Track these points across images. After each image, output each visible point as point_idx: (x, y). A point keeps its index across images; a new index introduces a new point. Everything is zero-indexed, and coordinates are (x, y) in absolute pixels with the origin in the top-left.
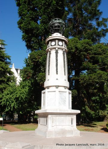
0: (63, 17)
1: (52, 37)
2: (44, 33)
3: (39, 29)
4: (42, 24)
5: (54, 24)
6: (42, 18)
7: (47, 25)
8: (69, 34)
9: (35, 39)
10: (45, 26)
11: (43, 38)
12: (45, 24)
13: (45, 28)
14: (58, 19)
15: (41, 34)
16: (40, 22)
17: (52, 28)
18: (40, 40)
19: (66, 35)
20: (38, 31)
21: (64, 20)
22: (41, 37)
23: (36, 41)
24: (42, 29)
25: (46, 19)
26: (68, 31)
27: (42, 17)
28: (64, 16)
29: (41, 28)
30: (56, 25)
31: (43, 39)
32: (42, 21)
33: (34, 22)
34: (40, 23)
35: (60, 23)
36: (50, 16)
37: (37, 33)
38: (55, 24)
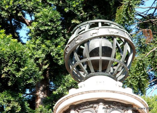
0: (121, 12)
1: (82, 93)
2: (44, 73)
3: (25, 62)
4: (38, 42)
5: (88, 41)
6: (36, 18)
7: (56, 45)
8: (148, 77)
9: (9, 102)
10: (48, 47)
11: (41, 95)
12: (48, 42)
13: (49, 57)
14: (103, 24)
15: (31, 81)
16: (30, 32)
17: (81, 56)
18: (27, 105)
19: (135, 83)
20: (19, 66)
21: (125, 24)
22: (33, 93)
23: (13, 107)
24: (37, 59)
25: (51, 21)
26: (141, 67)
27: (38, 14)
28: (123, 8)
29: (31, 57)
30: (96, 44)
31: (39, 101)
32: (37, 29)
33: (7, 33)
34: (30, 38)
35: (111, 38)
36: (67, 10)
37: (19, 75)
38: (91, 42)
